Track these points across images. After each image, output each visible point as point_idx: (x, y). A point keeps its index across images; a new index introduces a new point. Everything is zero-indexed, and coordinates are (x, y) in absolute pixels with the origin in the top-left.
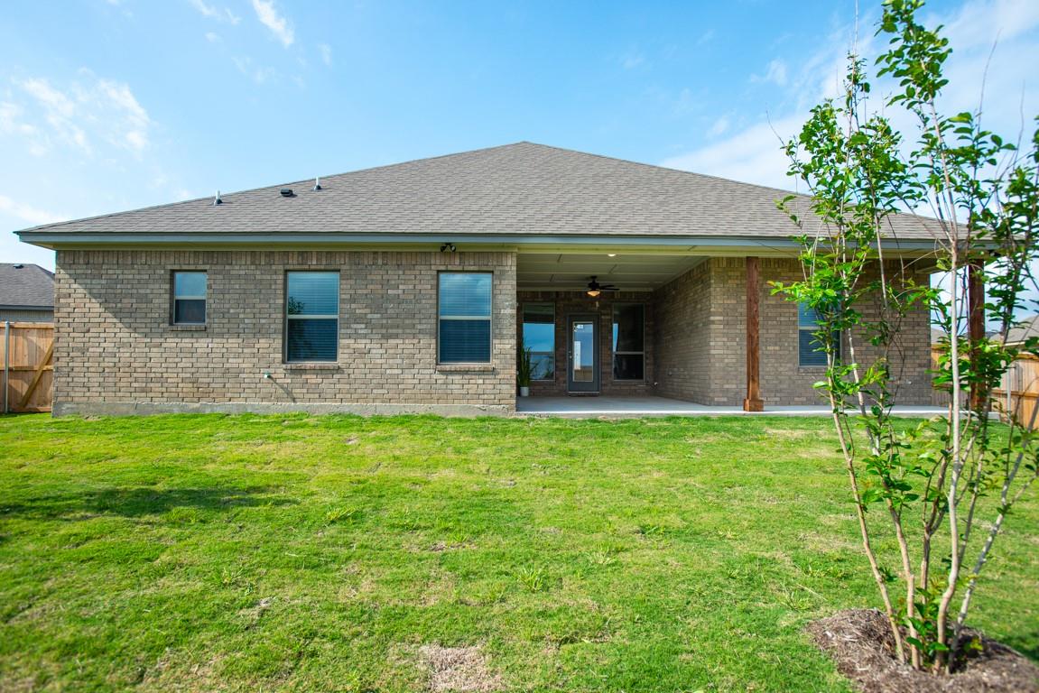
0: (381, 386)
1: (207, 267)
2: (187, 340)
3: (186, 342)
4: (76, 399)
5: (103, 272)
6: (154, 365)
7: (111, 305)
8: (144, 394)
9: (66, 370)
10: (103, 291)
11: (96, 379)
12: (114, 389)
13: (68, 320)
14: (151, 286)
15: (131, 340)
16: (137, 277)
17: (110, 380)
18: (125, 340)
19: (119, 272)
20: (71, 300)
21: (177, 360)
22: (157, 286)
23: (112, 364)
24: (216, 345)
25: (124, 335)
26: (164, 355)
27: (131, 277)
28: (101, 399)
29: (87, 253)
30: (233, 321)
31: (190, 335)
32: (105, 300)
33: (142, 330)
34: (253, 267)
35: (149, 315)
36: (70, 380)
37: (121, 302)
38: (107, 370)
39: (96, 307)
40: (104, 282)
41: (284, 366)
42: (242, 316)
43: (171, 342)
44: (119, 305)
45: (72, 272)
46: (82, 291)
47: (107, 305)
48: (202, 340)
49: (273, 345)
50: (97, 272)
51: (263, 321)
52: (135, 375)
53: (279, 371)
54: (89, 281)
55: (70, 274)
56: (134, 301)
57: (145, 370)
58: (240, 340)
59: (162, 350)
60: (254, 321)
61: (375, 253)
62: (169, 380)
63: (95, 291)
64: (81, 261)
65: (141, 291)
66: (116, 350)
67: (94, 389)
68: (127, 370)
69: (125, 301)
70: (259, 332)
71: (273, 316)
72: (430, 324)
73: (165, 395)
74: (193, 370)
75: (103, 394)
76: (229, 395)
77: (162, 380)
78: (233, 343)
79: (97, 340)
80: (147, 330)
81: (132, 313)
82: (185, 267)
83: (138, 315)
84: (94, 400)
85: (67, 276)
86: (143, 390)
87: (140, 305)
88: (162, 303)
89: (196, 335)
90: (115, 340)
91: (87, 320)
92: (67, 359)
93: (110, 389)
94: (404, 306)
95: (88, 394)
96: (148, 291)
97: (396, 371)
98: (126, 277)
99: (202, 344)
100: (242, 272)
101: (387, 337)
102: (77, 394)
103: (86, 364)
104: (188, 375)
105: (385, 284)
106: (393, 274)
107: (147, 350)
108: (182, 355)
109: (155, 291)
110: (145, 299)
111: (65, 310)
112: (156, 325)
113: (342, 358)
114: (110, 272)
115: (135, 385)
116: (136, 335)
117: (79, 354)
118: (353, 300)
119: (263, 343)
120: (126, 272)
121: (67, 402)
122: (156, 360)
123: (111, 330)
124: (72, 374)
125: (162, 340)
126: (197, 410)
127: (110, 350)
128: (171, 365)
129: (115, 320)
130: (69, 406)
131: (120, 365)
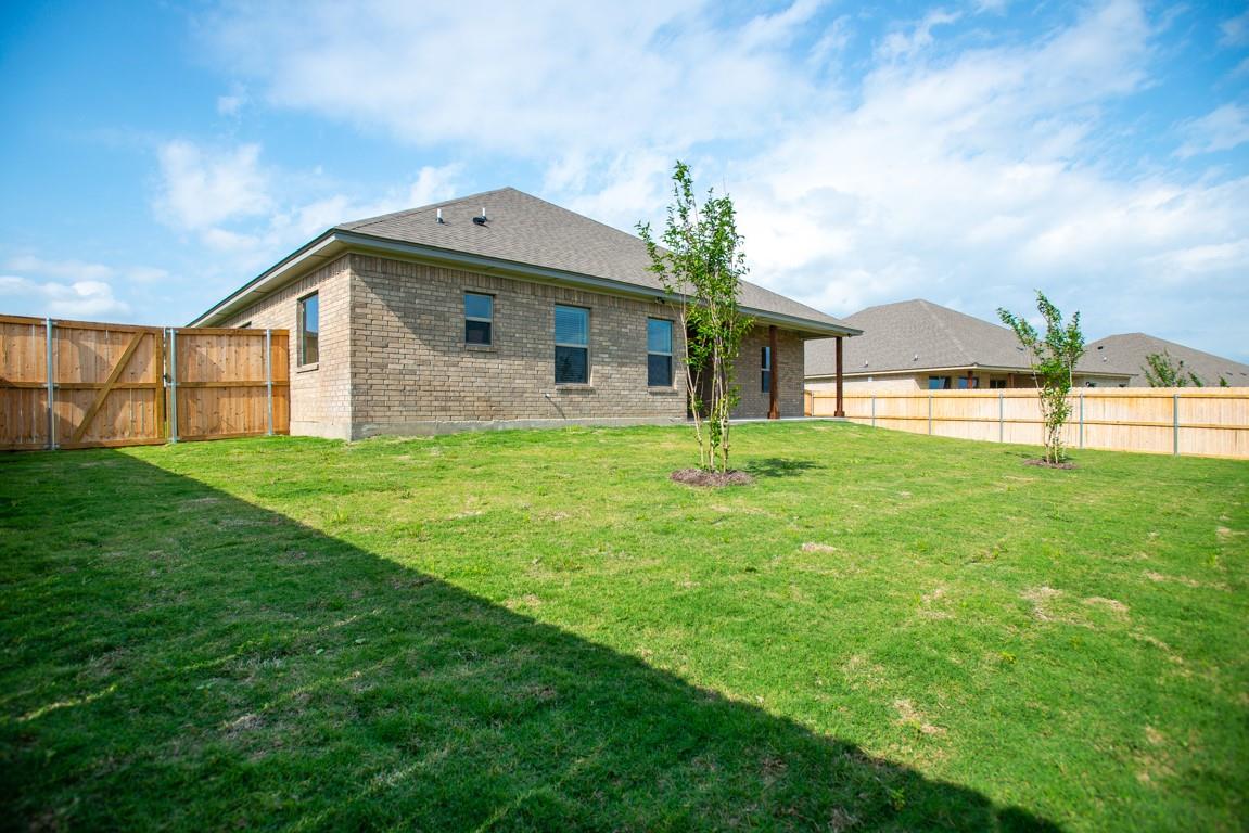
0: (617, 404)
1: (497, 292)
2: (481, 360)
3: (481, 362)
4: (376, 420)
5: (402, 284)
6: (452, 384)
7: (410, 320)
8: (443, 413)
9: (365, 387)
10: (402, 304)
11: (397, 398)
12: (415, 408)
13: (364, 332)
14: (448, 305)
15: (430, 357)
16: (436, 293)
17: (411, 398)
18: (425, 358)
19: (417, 286)
20: (367, 311)
21: (473, 379)
22: (453, 305)
23: (412, 383)
24: (504, 367)
25: (424, 352)
26: (462, 374)
27: (429, 293)
28: (403, 418)
29: (385, 262)
30: (518, 344)
31: (480, 355)
32: (406, 313)
33: (440, 349)
34: (533, 297)
35: (448, 334)
36: (369, 398)
37: (419, 317)
38: (408, 388)
39: (393, 320)
40: (402, 295)
41: (556, 387)
42: (525, 341)
43: (468, 361)
44: (418, 321)
45: (369, 280)
46: (379, 302)
47: (406, 320)
48: (493, 361)
49: (547, 367)
50: (395, 283)
51: (541, 346)
52: (435, 393)
53: (553, 391)
54: (387, 292)
55: (366, 282)
56: (433, 317)
57: (445, 389)
58: (524, 363)
59: (460, 369)
60: (535, 346)
61: (614, 298)
62: (467, 399)
63: (393, 304)
64: (379, 269)
65: (439, 309)
66: (415, 367)
67: (396, 408)
68: (428, 388)
69: (424, 317)
70: (537, 355)
71: (549, 342)
72: (644, 358)
73: (463, 413)
74: (487, 389)
75: (405, 413)
76: (516, 413)
77: (460, 399)
78: (518, 364)
79: (395, 356)
80: (446, 349)
81: (431, 330)
82: (478, 290)
83: (438, 333)
84: (395, 420)
85: (363, 284)
86: (444, 409)
87: (438, 323)
88: (458, 323)
89: (488, 356)
90: (414, 357)
91: (386, 334)
92: (366, 376)
93: (411, 408)
94: (630, 341)
95: (388, 414)
96: (446, 310)
97: (626, 392)
98: (425, 292)
99: (494, 365)
100: (525, 301)
101: (622, 365)
102: (378, 414)
103: (386, 382)
104: (483, 394)
105: (619, 323)
106: (624, 316)
107: (445, 368)
108: (477, 375)
109: (452, 310)
110: (441, 316)
111: (362, 321)
112: (453, 344)
113: (591, 383)
114: (409, 285)
115: (436, 403)
116: (436, 353)
117: (378, 370)
118: (601, 335)
119: (541, 365)
120: (425, 287)
121: (367, 423)
122: (455, 379)
123: (411, 347)
124: (371, 393)
125: (459, 359)
126: (492, 427)
127: (410, 368)
128: (467, 384)
129: (414, 336)
130: (371, 426)
131: (421, 383)
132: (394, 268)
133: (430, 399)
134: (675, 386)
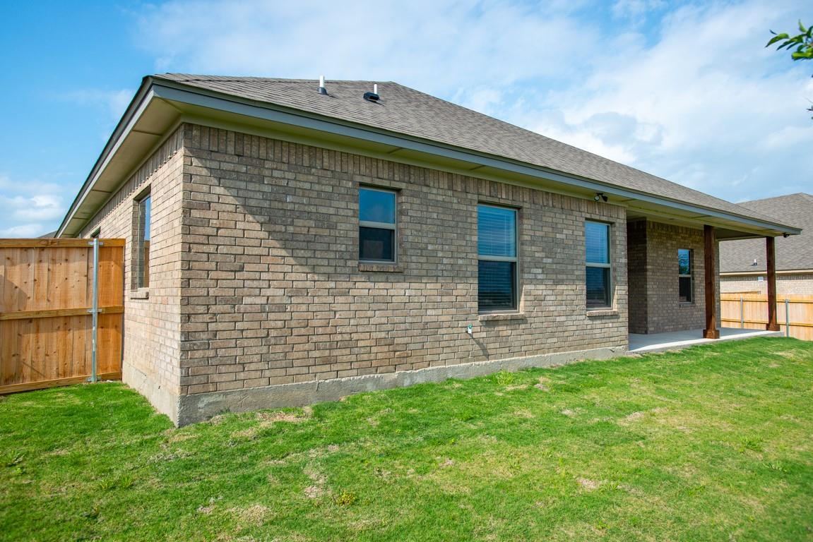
0: (552, 334)
1: (403, 186)
2: (381, 285)
3: (381, 288)
4: (222, 387)
5: (267, 173)
6: (340, 322)
7: (278, 228)
8: (327, 368)
9: (204, 336)
10: (266, 204)
11: (256, 349)
12: (284, 364)
13: (205, 249)
14: (335, 204)
15: (308, 284)
16: (317, 187)
17: (279, 349)
18: (300, 285)
19: (290, 175)
20: (208, 214)
21: (370, 313)
22: (343, 205)
23: (280, 324)
24: (413, 293)
25: (299, 277)
26: (353, 307)
27: (307, 186)
28: (264, 381)
29: (240, 137)
30: (432, 260)
31: (383, 277)
32: (272, 218)
33: (322, 270)
34: (450, 193)
35: (333, 247)
36: (211, 353)
37: (292, 224)
38: (273, 333)
39: (252, 227)
40: (267, 189)
41: (480, 317)
42: (440, 254)
43: (363, 287)
44: (291, 229)
45: (214, 165)
46: (231, 200)
47: (273, 227)
48: (399, 285)
49: (468, 290)
50: (256, 172)
51: (460, 262)
52: (315, 339)
53: (474, 324)
54: (242, 185)
55: (210, 169)
56: (312, 223)
57: (328, 330)
58: (439, 286)
59: (350, 299)
60: (452, 261)
61: (547, 193)
62: (361, 344)
63: (252, 203)
64: (231, 149)
65: (323, 210)
66: (286, 300)
67: (253, 367)
68: (303, 331)
69: (299, 222)
70: (457, 274)
71: (470, 256)
72: (581, 272)
73: (355, 365)
74: (389, 327)
75: (267, 373)
76: (429, 358)
77: (350, 345)
78: (432, 287)
79: (255, 284)
80: (331, 270)
81: (309, 242)
82: (377, 182)
83: (319, 246)
84: (253, 386)
85: (205, 172)
86: (327, 361)
87: (320, 231)
88: (349, 230)
89: (391, 278)
90: (284, 284)
91: (240, 250)
92: (207, 318)
93: (278, 364)
94: (566, 251)
95: (242, 375)
96: (332, 211)
97: (563, 319)
98: (300, 185)
99: (400, 291)
100: (440, 198)
101: (557, 282)
102: (225, 378)
103: (240, 326)
104: (383, 335)
105: (554, 227)
106: (559, 218)
107: (330, 299)
108: (374, 306)
109: (341, 212)
110: (325, 222)
111: (202, 230)
112: (341, 263)
113: (522, 307)
114: (276, 174)
115: (316, 354)
116: (316, 278)
117: (227, 308)
118: (533, 243)
119: (461, 289)
120: (300, 177)
121: (207, 393)
122: (344, 315)
123: (279, 268)
124: (213, 344)
125: (350, 285)
126: (395, 384)
127: (277, 301)
128: (362, 321)
129: (283, 253)
130: (212, 399)
131: (293, 324)
132: (255, 148)
133: (307, 347)
134: (615, 307)
